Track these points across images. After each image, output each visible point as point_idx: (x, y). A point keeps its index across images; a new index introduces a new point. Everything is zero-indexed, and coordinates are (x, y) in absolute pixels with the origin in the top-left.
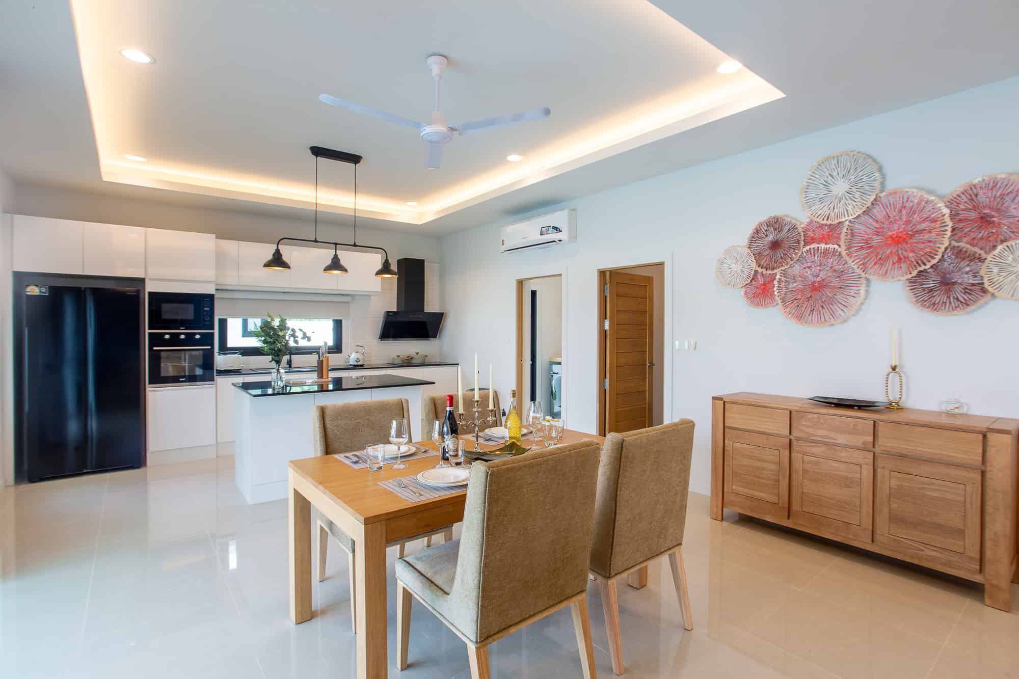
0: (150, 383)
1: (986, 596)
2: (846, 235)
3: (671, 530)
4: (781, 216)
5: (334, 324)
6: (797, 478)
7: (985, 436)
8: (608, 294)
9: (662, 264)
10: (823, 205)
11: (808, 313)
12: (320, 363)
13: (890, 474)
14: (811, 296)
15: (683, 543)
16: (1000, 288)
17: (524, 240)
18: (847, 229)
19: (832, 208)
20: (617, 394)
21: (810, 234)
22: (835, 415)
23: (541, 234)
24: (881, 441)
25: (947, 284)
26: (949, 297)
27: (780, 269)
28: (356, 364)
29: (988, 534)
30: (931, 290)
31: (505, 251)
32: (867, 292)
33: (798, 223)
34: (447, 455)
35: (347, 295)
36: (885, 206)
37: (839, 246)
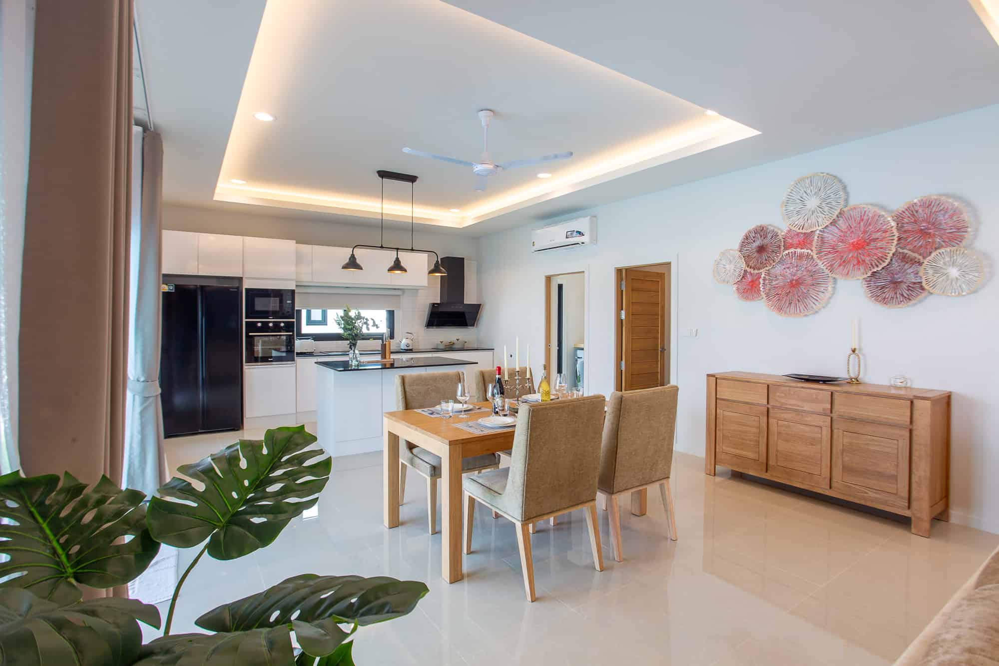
0: (247, 362)
1: (912, 526)
2: (817, 242)
3: (660, 466)
4: (766, 225)
5: (387, 313)
6: (773, 439)
7: (912, 402)
8: (624, 288)
9: (669, 264)
10: (799, 217)
11: (787, 305)
12: (384, 346)
13: (843, 434)
14: (789, 292)
15: (671, 477)
16: (934, 286)
17: (553, 242)
18: (818, 237)
19: (806, 220)
20: (632, 375)
21: (790, 241)
22: (802, 388)
23: (567, 238)
24: (836, 407)
25: (896, 284)
26: (896, 293)
27: (765, 269)
28: (406, 348)
29: (915, 479)
30: (883, 288)
31: (536, 251)
32: (834, 288)
33: (779, 232)
34: (497, 410)
35: (398, 289)
36: (847, 218)
37: (812, 251)
